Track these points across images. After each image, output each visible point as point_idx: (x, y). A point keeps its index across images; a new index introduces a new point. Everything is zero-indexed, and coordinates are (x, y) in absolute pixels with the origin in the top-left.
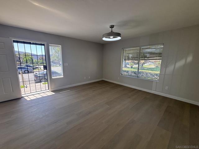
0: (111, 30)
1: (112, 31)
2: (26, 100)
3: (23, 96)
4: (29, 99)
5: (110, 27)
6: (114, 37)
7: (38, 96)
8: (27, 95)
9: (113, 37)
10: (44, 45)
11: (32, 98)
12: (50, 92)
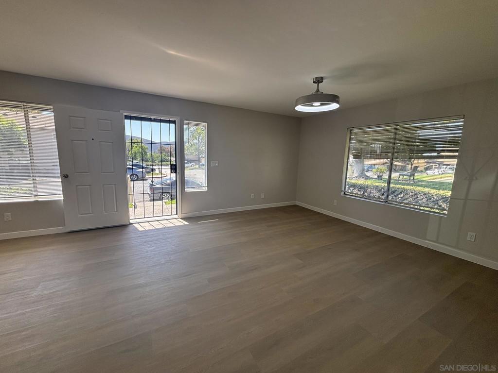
0: (316, 89)
1: (318, 90)
2: (136, 229)
3: (131, 221)
4: (141, 229)
5: (314, 82)
6: (322, 105)
7: (158, 226)
8: (138, 221)
9: (320, 104)
10: (174, 122)
11: (148, 227)
12: (179, 219)
